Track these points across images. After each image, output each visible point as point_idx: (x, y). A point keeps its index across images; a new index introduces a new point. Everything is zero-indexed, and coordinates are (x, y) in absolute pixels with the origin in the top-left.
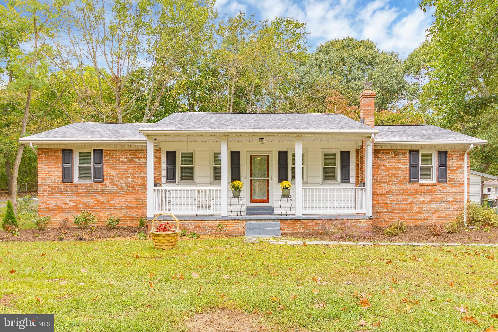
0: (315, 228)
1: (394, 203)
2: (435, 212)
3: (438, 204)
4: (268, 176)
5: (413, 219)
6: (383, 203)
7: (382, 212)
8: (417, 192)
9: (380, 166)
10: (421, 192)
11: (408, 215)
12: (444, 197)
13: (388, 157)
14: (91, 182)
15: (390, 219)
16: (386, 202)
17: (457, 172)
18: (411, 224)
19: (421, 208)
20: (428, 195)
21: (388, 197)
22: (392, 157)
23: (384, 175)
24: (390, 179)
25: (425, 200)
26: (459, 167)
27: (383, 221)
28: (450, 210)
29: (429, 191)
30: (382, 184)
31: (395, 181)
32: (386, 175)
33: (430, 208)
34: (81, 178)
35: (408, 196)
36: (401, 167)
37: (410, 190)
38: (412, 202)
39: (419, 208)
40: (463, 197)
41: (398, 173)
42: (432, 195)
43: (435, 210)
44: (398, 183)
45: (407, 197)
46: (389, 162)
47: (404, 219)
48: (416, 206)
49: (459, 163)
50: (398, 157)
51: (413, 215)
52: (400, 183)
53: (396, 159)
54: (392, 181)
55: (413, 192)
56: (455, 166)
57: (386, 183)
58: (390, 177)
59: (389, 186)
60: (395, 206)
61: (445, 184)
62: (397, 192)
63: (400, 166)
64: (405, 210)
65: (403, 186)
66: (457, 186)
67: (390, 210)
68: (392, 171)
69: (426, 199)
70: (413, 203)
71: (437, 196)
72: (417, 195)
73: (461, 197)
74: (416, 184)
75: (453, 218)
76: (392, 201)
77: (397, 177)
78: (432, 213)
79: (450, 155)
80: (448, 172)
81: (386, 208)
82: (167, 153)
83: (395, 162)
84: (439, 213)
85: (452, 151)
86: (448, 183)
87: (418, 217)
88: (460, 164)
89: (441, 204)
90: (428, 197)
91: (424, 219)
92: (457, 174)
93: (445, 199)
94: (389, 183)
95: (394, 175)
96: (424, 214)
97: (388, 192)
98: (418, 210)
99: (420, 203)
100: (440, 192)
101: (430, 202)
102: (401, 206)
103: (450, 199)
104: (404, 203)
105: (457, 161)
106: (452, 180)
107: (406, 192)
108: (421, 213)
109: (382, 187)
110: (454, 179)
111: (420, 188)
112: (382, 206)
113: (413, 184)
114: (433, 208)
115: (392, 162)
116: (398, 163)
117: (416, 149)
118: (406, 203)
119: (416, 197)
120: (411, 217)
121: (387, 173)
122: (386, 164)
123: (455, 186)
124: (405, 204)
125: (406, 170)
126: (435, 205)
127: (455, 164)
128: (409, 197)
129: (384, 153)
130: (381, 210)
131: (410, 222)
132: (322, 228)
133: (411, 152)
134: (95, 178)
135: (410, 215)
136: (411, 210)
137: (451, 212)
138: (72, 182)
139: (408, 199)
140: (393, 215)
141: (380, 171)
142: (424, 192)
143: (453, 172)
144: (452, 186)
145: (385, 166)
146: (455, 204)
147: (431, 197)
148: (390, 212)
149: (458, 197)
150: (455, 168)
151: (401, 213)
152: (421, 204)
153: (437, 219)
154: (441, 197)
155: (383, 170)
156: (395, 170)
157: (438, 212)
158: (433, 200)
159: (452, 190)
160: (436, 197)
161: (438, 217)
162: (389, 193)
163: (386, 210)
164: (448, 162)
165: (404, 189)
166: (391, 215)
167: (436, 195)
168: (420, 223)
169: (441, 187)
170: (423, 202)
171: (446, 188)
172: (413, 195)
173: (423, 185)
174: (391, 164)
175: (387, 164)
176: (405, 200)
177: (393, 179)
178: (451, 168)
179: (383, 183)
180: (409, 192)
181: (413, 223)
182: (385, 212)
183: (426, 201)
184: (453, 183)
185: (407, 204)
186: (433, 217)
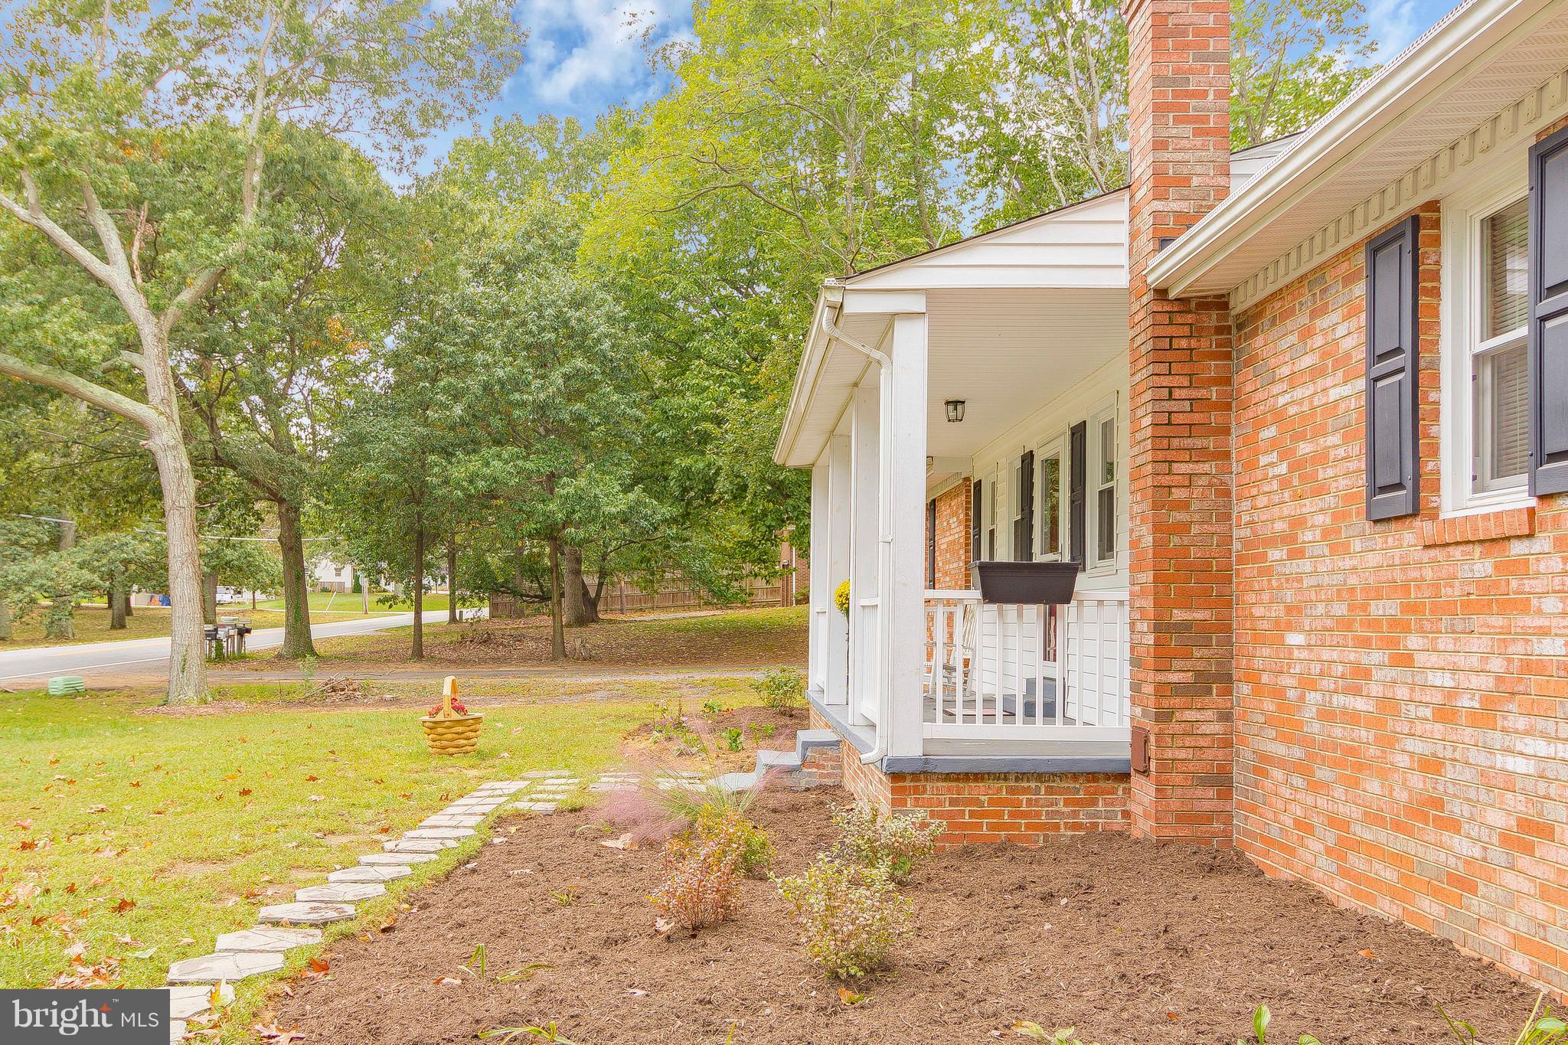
1: (1313, 697)
2: (1526, 834)
5: (1395, 859)
6: (1275, 691)
7: (1270, 760)
8: (1413, 608)
9: (1261, 423)
10: (1436, 608)
11: (1369, 816)
13: (1288, 340)
15: (1298, 824)
16: (1282, 692)
18: (1386, 908)
20: (1476, 643)
21: (1290, 648)
22: (1307, 333)
23: (1275, 485)
24: (1297, 508)
25: (1452, 693)
27: (1274, 833)
29: (1488, 596)
30: (1270, 555)
31: (1317, 513)
32: (1284, 483)
33: (1489, 780)
35: (1364, 643)
36: (1335, 405)
37: (1378, 592)
38: (1388, 705)
41: (1323, 458)
42: (1508, 638)
43: (1521, 806)
44: (1325, 533)
45: (1363, 656)
46: (1293, 381)
48: (1411, 745)
50: (1322, 323)
51: (1397, 826)
52: (1333, 535)
53: (1318, 341)
54: (1301, 522)
55: (1394, 609)
57: (1283, 540)
58: (1295, 496)
59: (1293, 566)
60: (1316, 727)
62: (1321, 608)
63: (1334, 394)
64: (1354, 762)
65: (1348, 563)
67: (1297, 753)
68: (1304, 449)
69: (1463, 680)
72: (1414, 641)
74: (1408, 536)
76: (1302, 684)
77: (1324, 489)
81: (1282, 738)
83: (1312, 375)
87: (1421, 851)
90: (1474, 663)
91: (1454, 880)
94: (1292, 541)
95: (1312, 478)
97: (1289, 610)
99: (1427, 712)
102: (1338, 731)
107: (1358, 616)
109: (1268, 572)
111: (1428, 574)
112: (1270, 720)
113: (1393, 535)
115: (1299, 379)
116: (1325, 371)
118: (1360, 704)
119: (1405, 660)
120: (1382, 838)
121: (1282, 468)
122: (1280, 402)
124: (1353, 718)
129: (1273, 323)
130: (1269, 747)
133: (1376, 246)
135: (1380, 821)
136: (1384, 773)
139: (1366, 673)
140: (1310, 800)
141: (1264, 460)
142: (1449, 608)
145: (1279, 417)
147: (1497, 663)
151: (1339, 792)
155: (1274, 444)
156: (1313, 434)
157: (1547, 831)
160: (1529, 665)
162: (1293, 616)
163: (1285, 751)
165: (1353, 580)
166: (1302, 796)
167: (1526, 634)
168: (1429, 911)
172: (1394, 640)
174: (1299, 393)
175: (1287, 398)
176: (1357, 678)
177: (1308, 506)
179: (1272, 541)
180: (1373, 609)
181: (1393, 894)
182: (1281, 763)
183: (1465, 702)
185: (1367, 719)
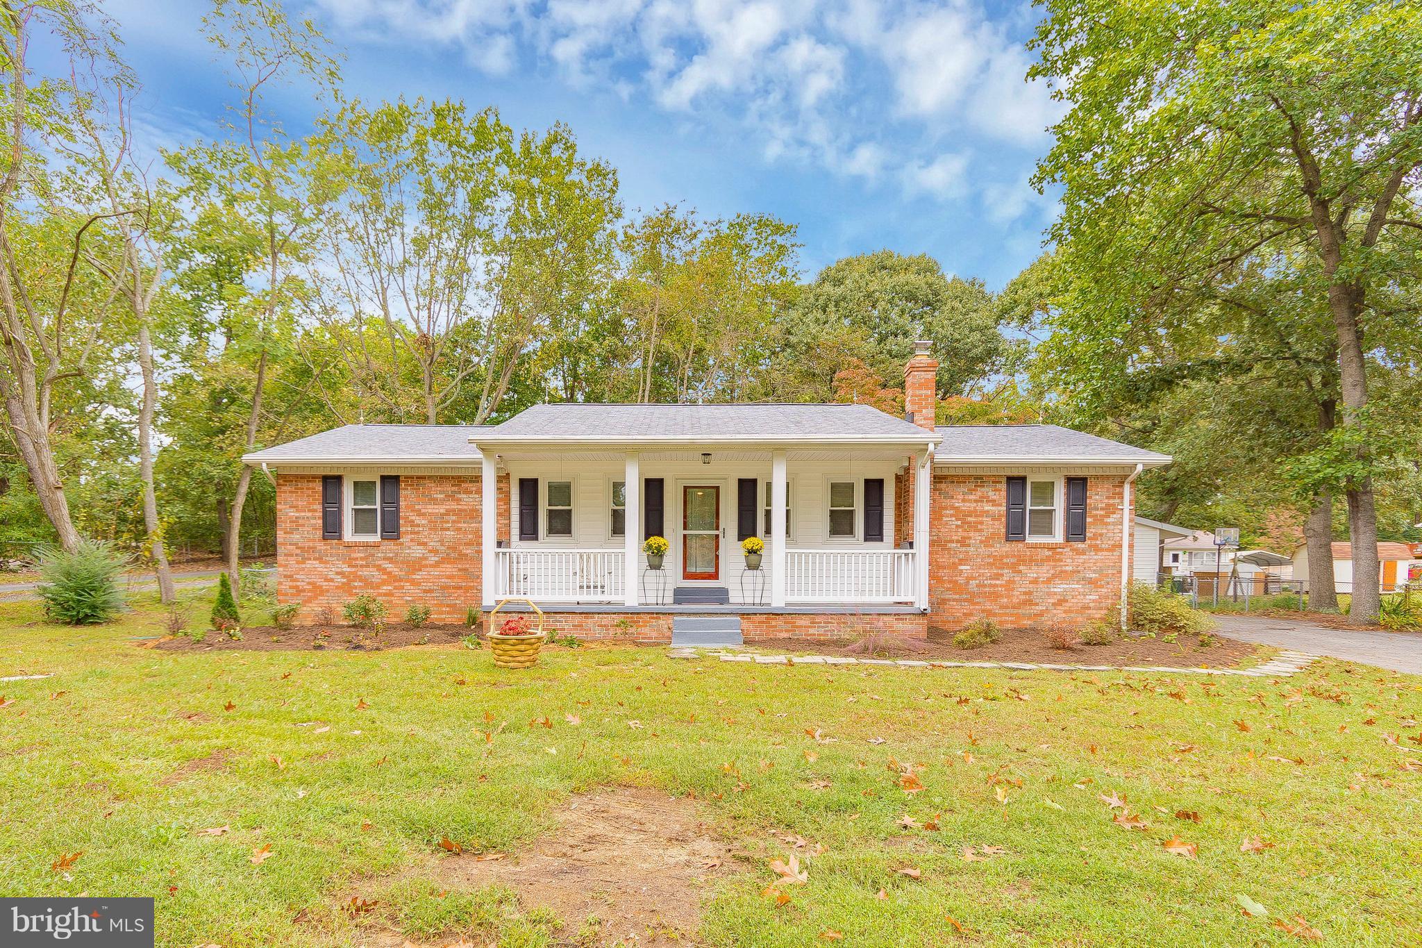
0: (811, 631)
1: (973, 583)
2: (1060, 602)
3: (1065, 586)
4: (717, 529)
5: (1012, 615)
6: (950, 582)
7: (949, 600)
8: (1021, 560)
9: (946, 508)
10: (1031, 561)
11: (1002, 607)
12: (1079, 572)
13: (963, 489)
14: (376, 538)
15: (964, 614)
16: (956, 582)
17: (1109, 520)
18: (1009, 626)
19: (1030, 593)
20: (1045, 568)
21: (961, 570)
22: (971, 491)
23: (954, 527)
24: (965, 534)
25: (1038, 578)
26: (1111, 509)
27: (951, 619)
28: (1091, 597)
29: (1048, 559)
30: (949, 545)
31: (976, 537)
32: (957, 526)
33: (1049, 594)
34: (358, 530)
35: (1002, 568)
36: (988, 511)
37: (1007, 557)
38: (1011, 582)
39: (1025, 593)
40: (1120, 572)
41: (981, 523)
42: (1054, 567)
43: (1059, 597)
44: (981, 542)
45: (1000, 571)
46: (964, 501)
47: (995, 615)
48: (1020, 589)
49: (1111, 501)
50: (983, 489)
51: (1014, 608)
52: (986, 542)
53: (979, 494)
54: (970, 538)
55: (1014, 560)
56: (1102, 509)
57: (958, 541)
58: (965, 530)
59: (964, 549)
60: (976, 589)
61: (1080, 545)
62: (979, 560)
63: (986, 508)
64: (995, 596)
65: (993, 549)
66: (1108, 550)
67: (965, 596)
68: (969, 519)
69: (1040, 575)
70: (1014, 582)
71: (1064, 568)
72: (1021, 568)
73: (1115, 572)
74: (1020, 545)
75: (1099, 614)
76: (969, 579)
77: (981, 530)
78: (1054, 604)
79: (1092, 486)
80: (1089, 520)
81: (956, 593)
82: (523, 482)
83: (976, 501)
84: (1067, 604)
85: (1097, 477)
86: (1088, 542)
87: (1024, 611)
88: (1113, 505)
89: (1073, 586)
90: (1044, 572)
91: (1036, 615)
92: (1107, 524)
93: (1082, 575)
94: (963, 542)
95: (974, 527)
96: (1037, 604)
97: (960, 560)
98: (1023, 597)
99: (1028, 582)
100: (1069, 561)
101: (1049, 581)
102: (987, 589)
103: (1091, 576)
104: (993, 582)
105: (1108, 498)
106: (1095, 537)
107: (998, 562)
108: (1030, 603)
109: (949, 549)
110: (1101, 535)
111: (1028, 553)
112: (948, 589)
113: (1014, 544)
114: (1055, 593)
115: (970, 501)
116: (982, 501)
117: (1022, 474)
118: (998, 582)
119: (1020, 572)
120: (1008, 611)
121: (959, 523)
122: (957, 505)
123: (1102, 550)
124: (996, 586)
125: (1000, 515)
126: (1059, 588)
127: (1104, 505)
128: (1006, 571)
129: (953, 482)
130: (947, 597)
131: (1007, 622)
132: (826, 631)
133: (1010, 479)
134: (383, 530)
135: (1007, 607)
136: (1008, 597)
137: (1094, 601)
138: (340, 538)
139: (1002, 575)
140: (972, 607)
141: (944, 519)
142: (1036, 561)
143: (1100, 520)
144: (1097, 549)
145: (956, 509)
146: (1102, 587)
147: (1052, 572)
148: (966, 600)
149: (1110, 572)
150: (1102, 513)
151: (989, 603)
152: (1031, 586)
153: (1064, 615)
154: (1073, 572)
155: (952, 516)
156: (976, 516)
157: (1067, 601)
158: (1054, 576)
159: (1096, 557)
160: (1062, 572)
161: (1065, 612)
162: (962, 562)
163: (957, 597)
164: (1088, 501)
165: (996, 553)
166: (967, 607)
167: (1061, 566)
168: (1027, 623)
169: (1072, 550)
170: (1035, 581)
171: (1084, 554)
172: (1014, 568)
173: (1035, 547)
174: (968, 504)
175: (961, 504)
176: (997, 576)
177: (972, 534)
178: (1094, 512)
179: (952, 541)
180: (1005, 561)
181: (1012, 622)
182: (954, 600)
183: (1042, 579)
184: (1098, 542)
185: (1001, 586)
186: (1055, 611)
